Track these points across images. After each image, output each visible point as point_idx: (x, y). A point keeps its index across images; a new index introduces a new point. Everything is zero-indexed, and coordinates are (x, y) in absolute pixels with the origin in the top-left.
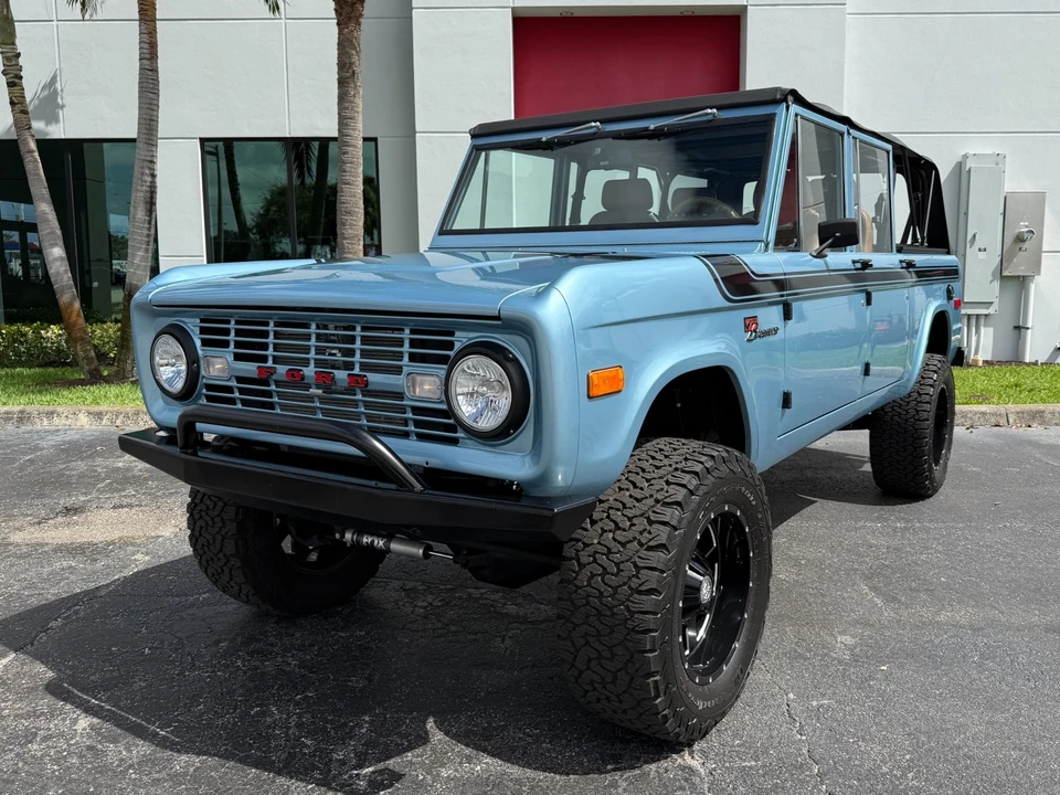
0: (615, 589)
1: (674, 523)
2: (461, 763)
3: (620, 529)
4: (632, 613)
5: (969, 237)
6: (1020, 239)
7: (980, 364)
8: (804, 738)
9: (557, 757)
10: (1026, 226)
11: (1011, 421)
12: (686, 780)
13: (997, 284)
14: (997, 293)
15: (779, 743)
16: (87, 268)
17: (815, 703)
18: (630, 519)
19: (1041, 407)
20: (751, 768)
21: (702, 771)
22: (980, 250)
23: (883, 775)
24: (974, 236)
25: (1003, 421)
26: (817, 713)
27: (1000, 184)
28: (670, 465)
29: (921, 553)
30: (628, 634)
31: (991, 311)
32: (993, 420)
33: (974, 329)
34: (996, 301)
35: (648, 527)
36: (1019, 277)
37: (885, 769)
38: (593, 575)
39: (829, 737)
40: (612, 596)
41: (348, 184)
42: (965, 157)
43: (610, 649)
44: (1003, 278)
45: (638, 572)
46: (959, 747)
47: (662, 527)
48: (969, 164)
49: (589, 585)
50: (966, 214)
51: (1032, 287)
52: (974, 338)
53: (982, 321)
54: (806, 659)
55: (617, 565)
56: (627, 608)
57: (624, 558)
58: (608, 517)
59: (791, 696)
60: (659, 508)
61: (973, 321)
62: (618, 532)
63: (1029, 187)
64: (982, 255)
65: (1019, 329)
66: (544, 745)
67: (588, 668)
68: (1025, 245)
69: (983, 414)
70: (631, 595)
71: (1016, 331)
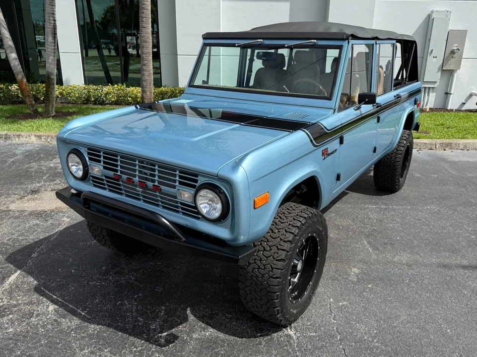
0: (263, 275)
1: (288, 250)
2: (201, 331)
3: (265, 250)
4: (269, 286)
5: (430, 51)
6: (453, 52)
7: (428, 110)
8: (335, 321)
9: (238, 329)
10: (456, 47)
11: (437, 147)
12: (288, 342)
13: (439, 73)
14: (439, 78)
15: (325, 324)
16: (26, 52)
17: (341, 304)
18: (270, 247)
19: (451, 141)
20: (313, 336)
21: (294, 337)
22: (434, 57)
23: (365, 340)
24: (432, 50)
25: (434, 147)
26: (341, 309)
27: (447, 25)
28: (287, 222)
29: (391, 223)
30: (268, 293)
31: (435, 86)
32: (429, 147)
33: (427, 94)
34: (438, 81)
35: (277, 251)
36: (450, 70)
37: (366, 338)
38: (254, 268)
39: (345, 321)
40: (262, 278)
41: (144, 28)
42: (432, 12)
43: (260, 297)
44: (443, 70)
45: (272, 270)
46: (395, 327)
47: (283, 252)
48: (434, 16)
49: (252, 272)
50: (429, 40)
51: (456, 75)
52: (426, 98)
53: (431, 90)
54: (339, 280)
55: (264, 266)
56: (267, 283)
57: (267, 263)
58: (261, 244)
59: (332, 300)
60: (282, 243)
61: (427, 90)
62: (265, 252)
63: (460, 27)
64: (435, 60)
65: (447, 94)
66: (233, 323)
67: (251, 301)
68: (455, 55)
69: (426, 144)
70: (269, 278)
71: (446, 95)
